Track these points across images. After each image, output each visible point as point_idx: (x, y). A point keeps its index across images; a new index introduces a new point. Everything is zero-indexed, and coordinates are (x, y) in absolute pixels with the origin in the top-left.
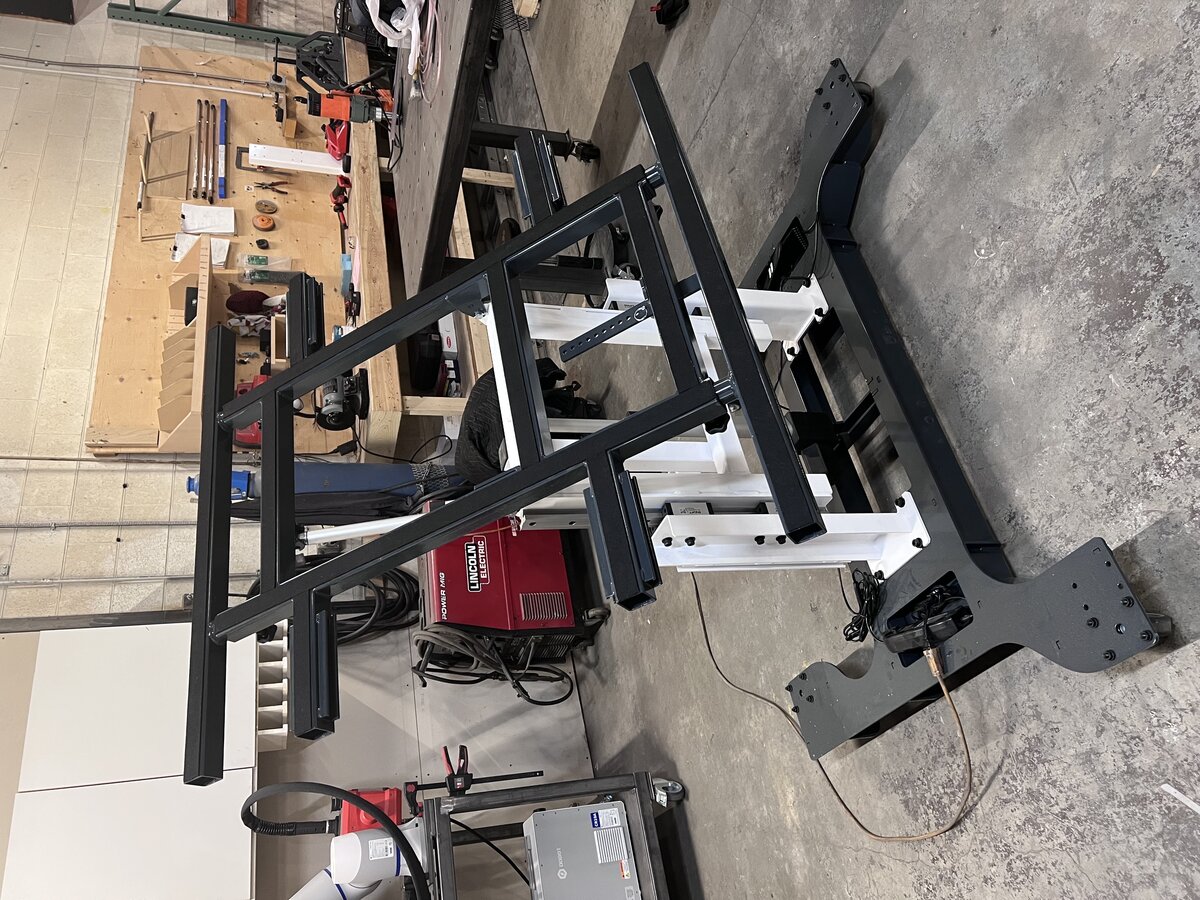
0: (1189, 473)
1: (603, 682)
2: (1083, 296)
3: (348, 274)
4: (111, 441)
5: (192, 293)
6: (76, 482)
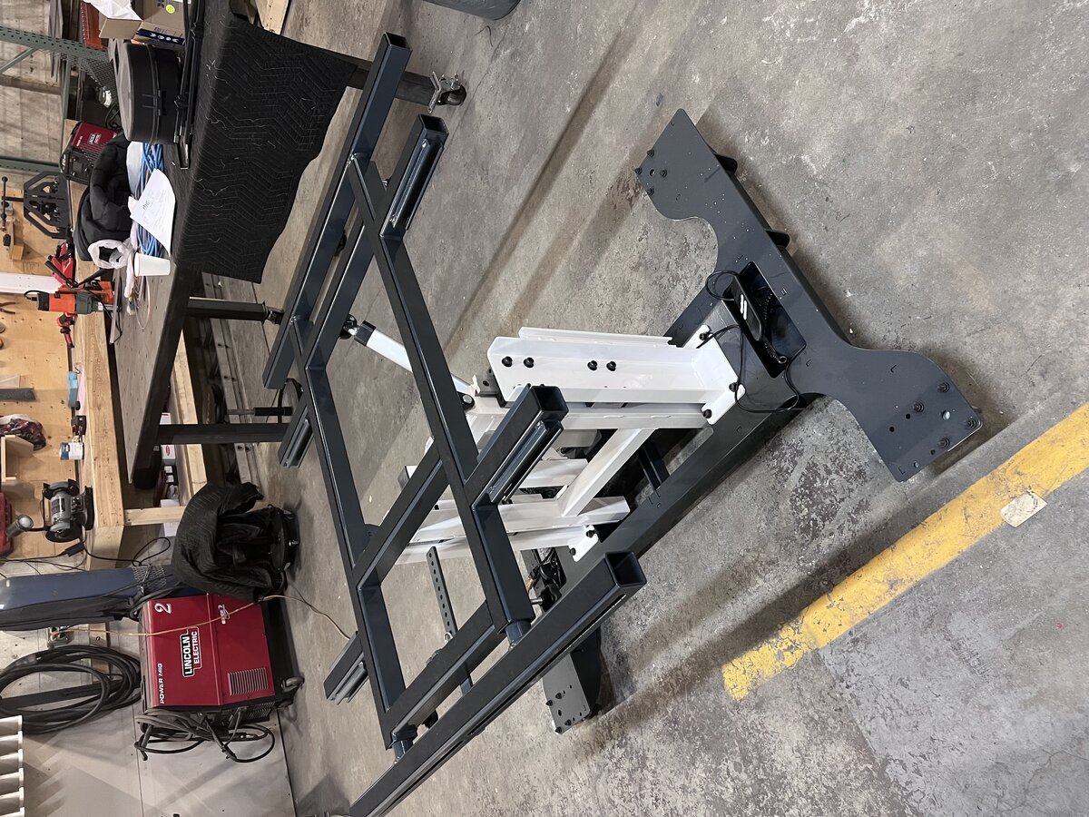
1: (301, 734)
3: (75, 392)
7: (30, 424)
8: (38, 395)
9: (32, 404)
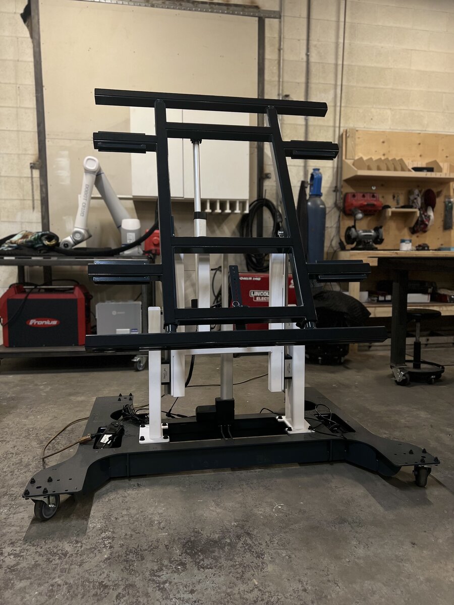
0: (96, 545)
2: (217, 536)
4: (349, 140)
5: (430, 170)
6: (329, 126)
7: (426, 225)
8: (447, 232)
9: (441, 229)
